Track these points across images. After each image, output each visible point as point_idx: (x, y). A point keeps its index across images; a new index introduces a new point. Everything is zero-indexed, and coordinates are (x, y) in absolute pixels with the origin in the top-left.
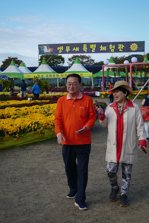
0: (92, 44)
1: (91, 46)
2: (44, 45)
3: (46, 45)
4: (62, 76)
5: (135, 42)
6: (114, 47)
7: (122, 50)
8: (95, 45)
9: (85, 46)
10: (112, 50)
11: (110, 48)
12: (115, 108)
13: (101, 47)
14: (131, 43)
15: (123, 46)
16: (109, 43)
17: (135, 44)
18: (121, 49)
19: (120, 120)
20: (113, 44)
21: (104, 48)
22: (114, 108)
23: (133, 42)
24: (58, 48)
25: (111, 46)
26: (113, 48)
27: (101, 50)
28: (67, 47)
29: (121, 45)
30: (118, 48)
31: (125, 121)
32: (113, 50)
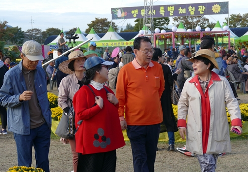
0: (169, 6)
1: (169, 9)
2: (117, 9)
3: (119, 9)
4: (127, 43)
5: (218, 3)
6: (194, 9)
7: (203, 13)
8: (173, 7)
9: (162, 9)
10: (191, 12)
11: (190, 11)
12: (197, 84)
13: (180, 9)
14: (213, 4)
15: (204, 8)
16: (189, 5)
17: (217, 6)
18: (202, 11)
19: (205, 100)
20: (193, 5)
21: (183, 11)
22: (195, 84)
23: (215, 4)
24: (133, 12)
25: (190, 8)
26: (193, 11)
27: (179, 13)
28: (142, 11)
29: (201, 7)
30: (199, 10)
31: (211, 100)
32: (193, 12)
